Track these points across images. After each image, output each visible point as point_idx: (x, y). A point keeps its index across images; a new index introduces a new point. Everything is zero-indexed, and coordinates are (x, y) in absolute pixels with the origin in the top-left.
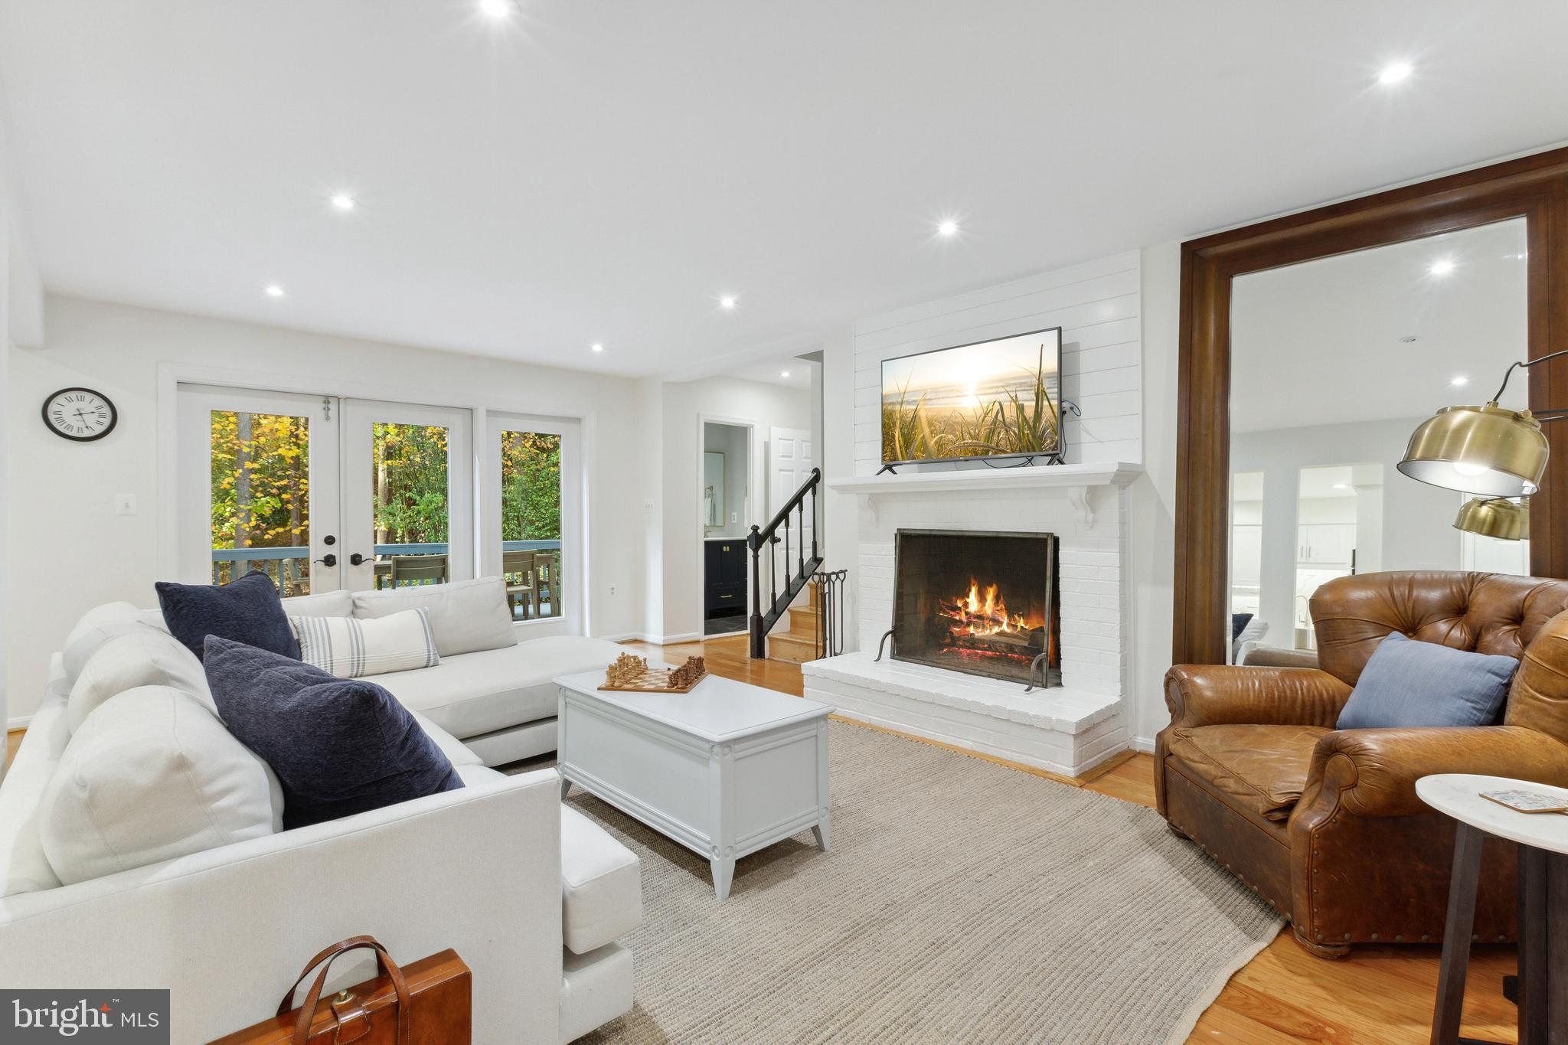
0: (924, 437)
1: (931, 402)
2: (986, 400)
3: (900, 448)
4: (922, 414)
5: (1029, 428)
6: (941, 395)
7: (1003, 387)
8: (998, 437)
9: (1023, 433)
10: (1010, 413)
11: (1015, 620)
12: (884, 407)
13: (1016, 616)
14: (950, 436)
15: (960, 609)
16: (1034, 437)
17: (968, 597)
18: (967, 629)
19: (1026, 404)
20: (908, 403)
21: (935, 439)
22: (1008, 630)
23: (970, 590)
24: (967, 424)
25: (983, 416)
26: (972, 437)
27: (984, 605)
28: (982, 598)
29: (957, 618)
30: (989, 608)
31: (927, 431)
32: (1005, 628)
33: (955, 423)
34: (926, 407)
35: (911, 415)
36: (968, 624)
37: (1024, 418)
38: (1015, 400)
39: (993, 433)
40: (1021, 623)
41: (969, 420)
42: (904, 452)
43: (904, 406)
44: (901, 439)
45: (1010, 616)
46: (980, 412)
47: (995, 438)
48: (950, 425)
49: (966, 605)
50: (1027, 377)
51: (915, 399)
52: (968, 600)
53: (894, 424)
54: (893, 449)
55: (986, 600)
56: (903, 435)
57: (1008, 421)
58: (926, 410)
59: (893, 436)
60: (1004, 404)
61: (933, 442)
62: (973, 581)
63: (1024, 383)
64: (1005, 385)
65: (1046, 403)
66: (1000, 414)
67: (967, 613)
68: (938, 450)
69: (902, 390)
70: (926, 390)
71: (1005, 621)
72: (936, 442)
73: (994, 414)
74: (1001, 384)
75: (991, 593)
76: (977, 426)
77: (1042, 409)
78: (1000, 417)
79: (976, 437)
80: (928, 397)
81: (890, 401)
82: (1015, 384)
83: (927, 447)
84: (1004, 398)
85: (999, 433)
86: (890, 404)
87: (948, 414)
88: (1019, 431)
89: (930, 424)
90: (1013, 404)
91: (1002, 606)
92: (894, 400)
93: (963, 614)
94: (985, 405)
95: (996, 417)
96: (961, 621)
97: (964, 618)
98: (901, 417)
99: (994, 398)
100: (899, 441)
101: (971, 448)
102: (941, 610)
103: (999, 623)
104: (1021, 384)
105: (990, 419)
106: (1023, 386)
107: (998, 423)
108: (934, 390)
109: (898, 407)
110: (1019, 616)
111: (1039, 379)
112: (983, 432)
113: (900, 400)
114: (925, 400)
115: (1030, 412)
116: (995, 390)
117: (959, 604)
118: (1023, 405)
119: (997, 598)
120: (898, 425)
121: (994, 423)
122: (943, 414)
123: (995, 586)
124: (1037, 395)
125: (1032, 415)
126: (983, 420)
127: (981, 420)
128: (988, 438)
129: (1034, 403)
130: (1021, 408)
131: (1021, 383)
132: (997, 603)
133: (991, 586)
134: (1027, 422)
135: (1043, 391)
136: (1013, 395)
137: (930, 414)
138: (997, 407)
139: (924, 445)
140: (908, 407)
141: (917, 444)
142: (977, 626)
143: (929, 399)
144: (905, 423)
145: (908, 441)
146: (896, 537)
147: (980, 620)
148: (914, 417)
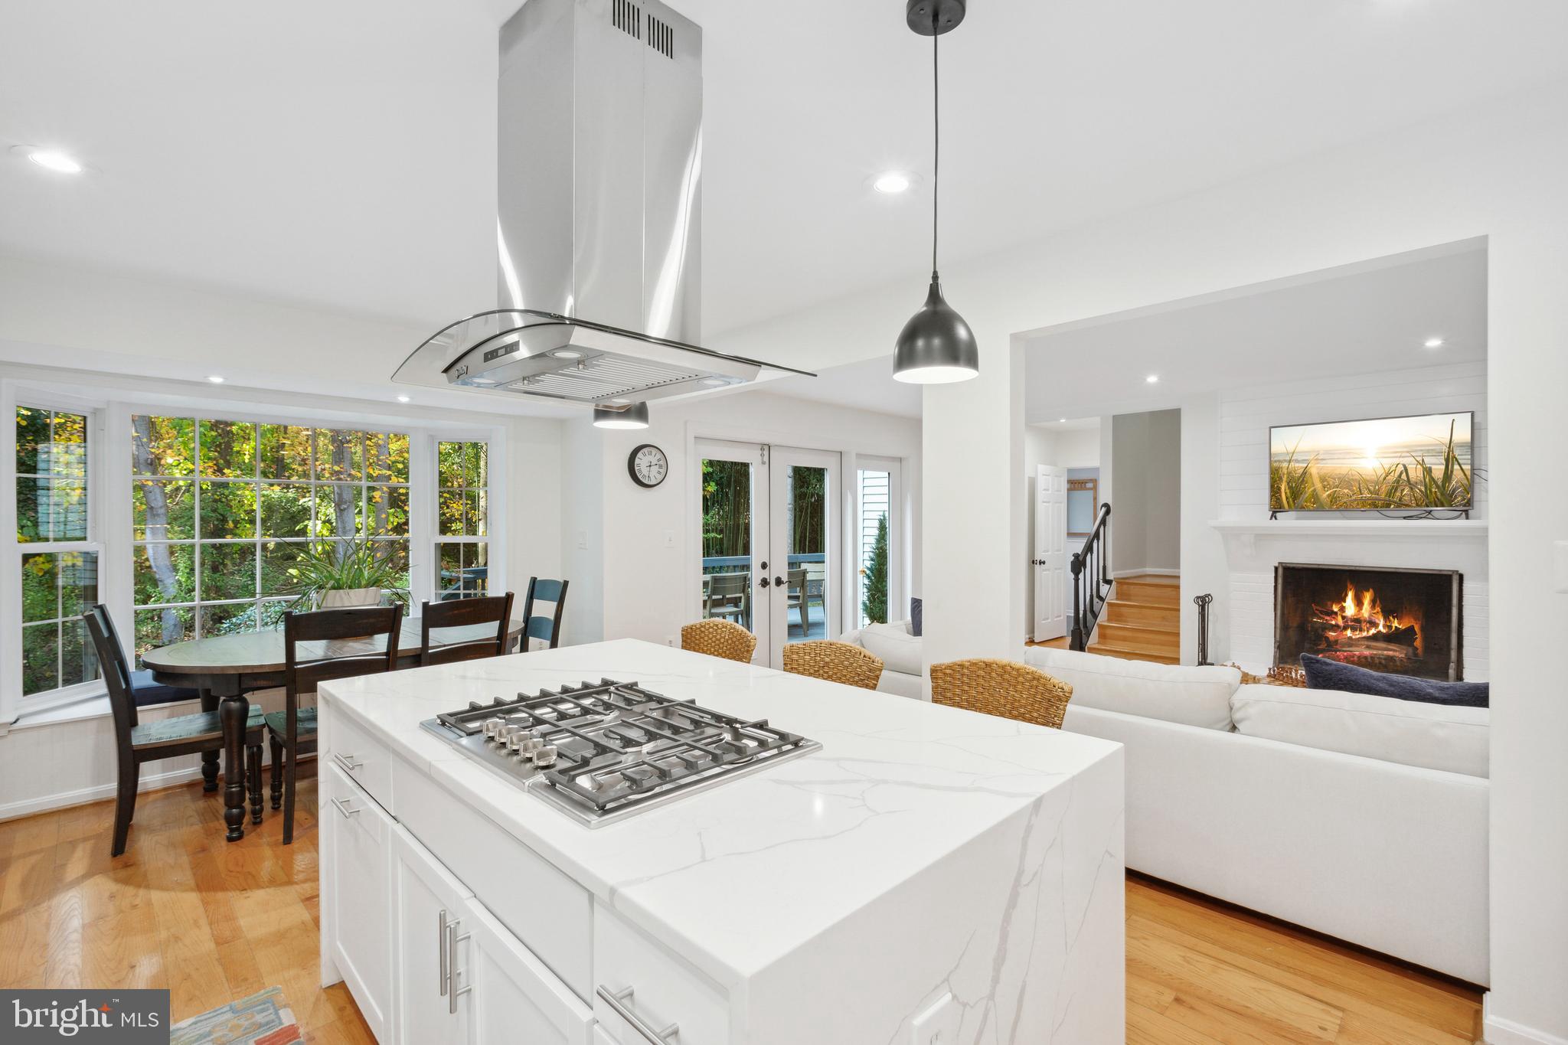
0: (1315, 490)
1: (1324, 462)
2: (1388, 463)
3: (1287, 498)
4: (1314, 471)
5: (1437, 487)
6: (1336, 456)
7: (1408, 452)
8: (1402, 493)
9: (1431, 491)
10: (1416, 473)
11: (1390, 621)
12: (1272, 464)
13: (1391, 618)
14: (1346, 491)
15: (1336, 613)
16: (1442, 494)
17: (1345, 602)
18: (1344, 633)
19: (1433, 467)
20: (1297, 461)
21: (1327, 493)
22: (1384, 631)
23: (1346, 595)
24: (1366, 481)
25: (1384, 475)
26: (1370, 492)
27: (1362, 609)
28: (1359, 603)
29: (1333, 622)
30: (1366, 611)
31: (1319, 486)
32: (1381, 628)
33: (1353, 480)
34: (1318, 465)
35: (1301, 471)
36: (1345, 628)
37: (1432, 479)
38: (1422, 463)
39: (1396, 490)
40: (1395, 624)
41: (1368, 478)
42: (1291, 502)
43: (1292, 463)
44: (1288, 491)
45: (1386, 618)
46: (1381, 472)
47: (1398, 494)
48: (1345, 481)
49: (1343, 609)
50: (1437, 445)
51: (1306, 458)
52: (1344, 604)
53: (1281, 479)
54: (1278, 499)
55: (1363, 604)
56: (1290, 488)
57: (1413, 480)
58: (1318, 468)
59: (1280, 489)
60: (1409, 467)
61: (1325, 495)
62: (1350, 586)
63: (1432, 450)
64: (1410, 451)
65: (1456, 467)
66: (1404, 475)
67: (1343, 618)
68: (1331, 502)
69: (1291, 449)
70: (1318, 451)
71: (1381, 622)
72: (1329, 495)
73: (1396, 475)
74: (1406, 450)
75: (1367, 598)
76: (1377, 483)
77: (1452, 472)
78: (1404, 476)
79: (1376, 492)
80: (1321, 457)
81: (1276, 459)
82: (1421, 450)
83: (1319, 499)
84: (1409, 461)
85: (1403, 490)
86: (1279, 461)
87: (1344, 472)
88: (1426, 488)
89: (1323, 480)
90: (1419, 466)
91: (1378, 609)
92: (1281, 458)
93: (1340, 618)
94: (1387, 467)
95: (1400, 476)
96: (1337, 626)
97: (1340, 622)
98: (1289, 473)
99: (1397, 461)
100: (1286, 493)
101: (1370, 502)
102: (1314, 615)
103: (1372, 624)
105: (1392, 478)
106: (1431, 452)
107: (1401, 481)
108: (1327, 452)
109: (1285, 465)
110: (1393, 618)
111: (1449, 447)
112: (1384, 489)
113: (1289, 459)
114: (1317, 459)
115: (1438, 474)
116: (1399, 455)
117: (1335, 608)
118: (1430, 469)
119: (1373, 603)
120: (1287, 479)
121: (1398, 481)
122: (1337, 472)
123: (1371, 590)
124: (1447, 460)
125: (1441, 476)
126: (1385, 479)
127: (1381, 479)
128: (1390, 493)
129: (1443, 467)
130: (1428, 471)
131: (1428, 450)
132: (1373, 607)
133: (1368, 591)
134: (1435, 482)
135: (1454, 457)
136: (1419, 459)
137: (1323, 472)
138: (1401, 468)
139: (1315, 497)
140: (1297, 465)
141: (1307, 495)
142: (1354, 629)
143: (1322, 459)
144: (1293, 477)
145: (1296, 493)
146: (1276, 569)
147: (1356, 623)
148: (1304, 473)
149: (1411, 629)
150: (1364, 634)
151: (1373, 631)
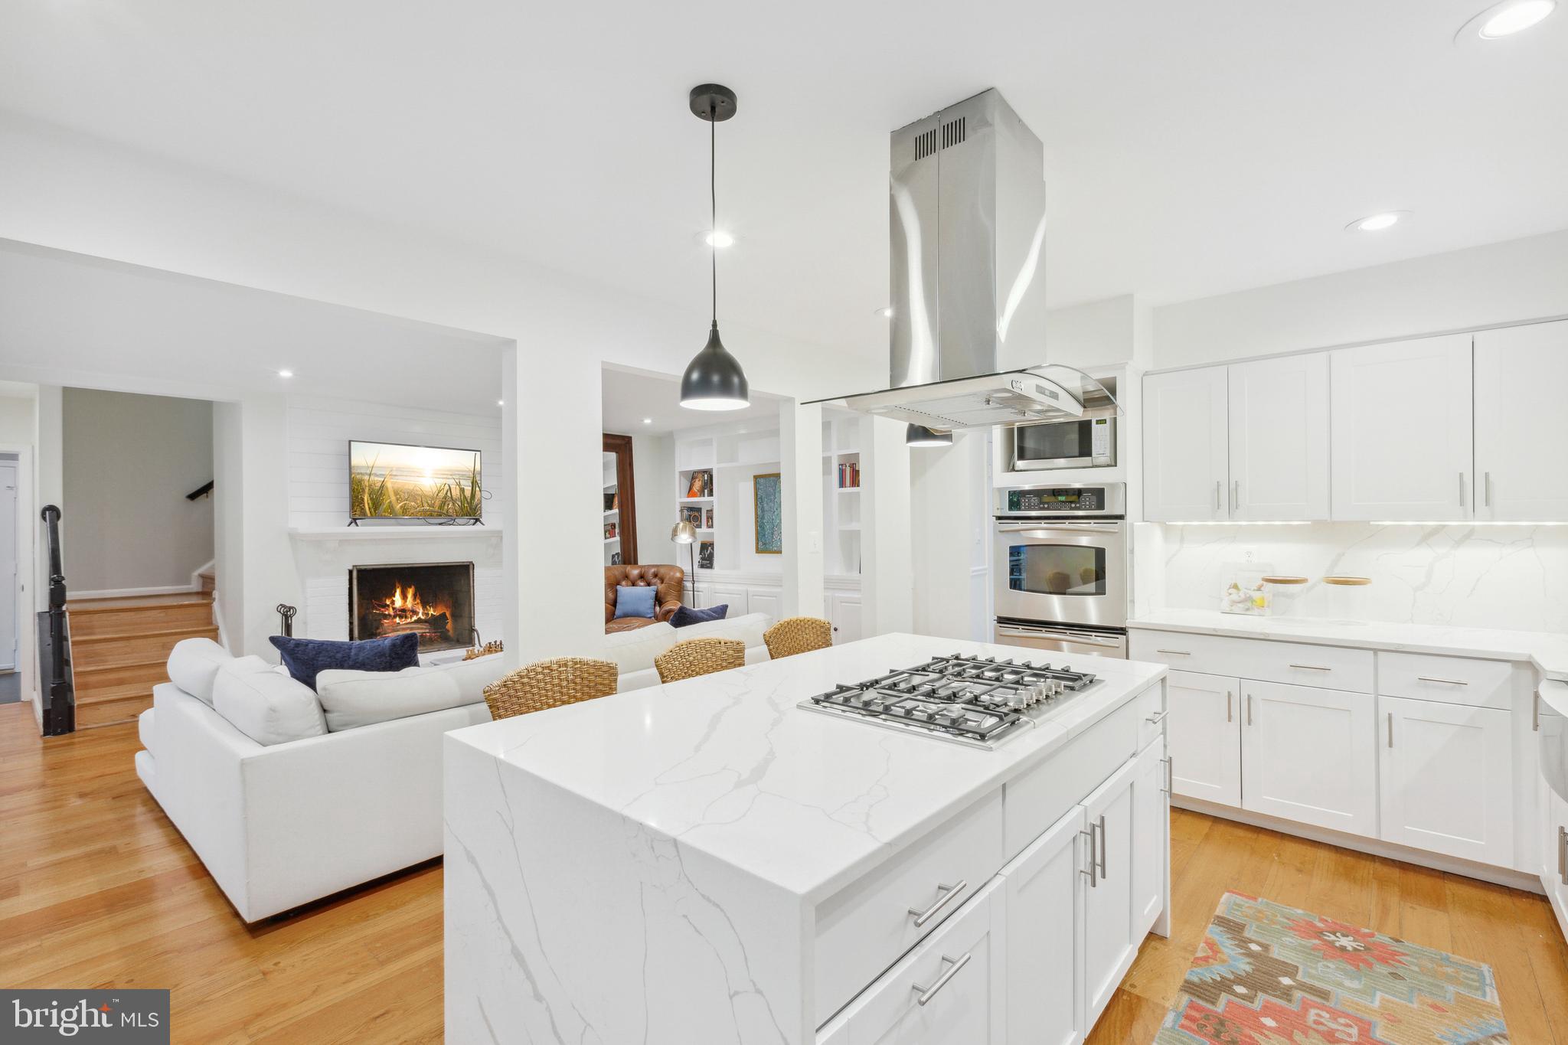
0: (390, 502)
1: (396, 477)
2: (440, 482)
3: (369, 509)
4: (389, 485)
5: (468, 503)
6: (405, 474)
8: (447, 505)
9: (463, 505)
10: (456, 493)
11: (427, 609)
12: (353, 476)
13: (428, 607)
14: (413, 504)
15: (388, 606)
16: (468, 507)
17: (394, 597)
18: (394, 620)
19: (465, 487)
20: (376, 475)
21: (400, 504)
22: (423, 618)
23: (395, 592)
24: (425, 496)
25: (436, 492)
26: (428, 504)
27: (406, 601)
28: (404, 597)
29: (387, 613)
30: (409, 603)
31: (393, 498)
32: (420, 615)
33: (417, 495)
34: (392, 480)
35: (378, 484)
36: (395, 617)
37: (465, 496)
38: (459, 484)
39: (444, 504)
40: (431, 612)
41: (427, 494)
42: (372, 510)
43: (372, 477)
44: (369, 502)
45: (424, 607)
46: (435, 490)
47: (446, 507)
48: (412, 495)
49: (393, 602)
50: (467, 471)
51: (382, 473)
52: (394, 599)
53: (363, 490)
54: (362, 508)
55: (407, 598)
56: (371, 499)
57: (454, 497)
58: (392, 483)
59: (363, 500)
60: (452, 487)
61: (398, 507)
62: (397, 585)
63: (465, 475)
64: (452, 474)
65: (477, 489)
66: (449, 492)
67: (394, 609)
68: (403, 511)
69: (370, 464)
70: (392, 468)
71: (421, 611)
72: (401, 507)
74: (450, 473)
75: (410, 592)
76: (432, 498)
77: (475, 491)
78: (449, 494)
79: (432, 506)
80: (394, 473)
81: (356, 471)
82: (459, 475)
83: (394, 510)
84: (451, 482)
85: (448, 503)
86: (358, 474)
87: (411, 487)
88: (461, 503)
89: (396, 493)
90: (457, 487)
91: (418, 600)
92: (360, 471)
93: (391, 609)
94: (439, 485)
95: (446, 493)
96: (389, 615)
97: (391, 612)
98: (370, 486)
99: (444, 481)
100: (368, 504)
101: (428, 512)
102: (374, 608)
103: (415, 612)
104: (463, 475)
105: (442, 495)
106: (463, 476)
107: (447, 498)
108: (398, 469)
109: (366, 478)
110: (430, 607)
111: (473, 474)
112: (438, 503)
113: (368, 472)
114: (391, 475)
115: (468, 493)
116: (445, 476)
117: (388, 602)
119: (415, 596)
120: (367, 490)
121: (445, 497)
122: (406, 487)
123: (413, 587)
124: (472, 483)
125: (470, 495)
126: (437, 495)
127: (435, 495)
128: (441, 507)
129: (470, 488)
130: (462, 490)
132: (414, 599)
133: (411, 587)
134: (467, 500)
135: (476, 481)
136: (457, 481)
137: (396, 486)
138: (447, 487)
139: (391, 507)
140: (376, 479)
141: (385, 506)
142: (401, 617)
143: (396, 475)
144: (373, 490)
145: (376, 505)
146: (351, 572)
147: (403, 613)
148: (382, 486)
149: (443, 616)
150: (409, 620)
151: (415, 618)
